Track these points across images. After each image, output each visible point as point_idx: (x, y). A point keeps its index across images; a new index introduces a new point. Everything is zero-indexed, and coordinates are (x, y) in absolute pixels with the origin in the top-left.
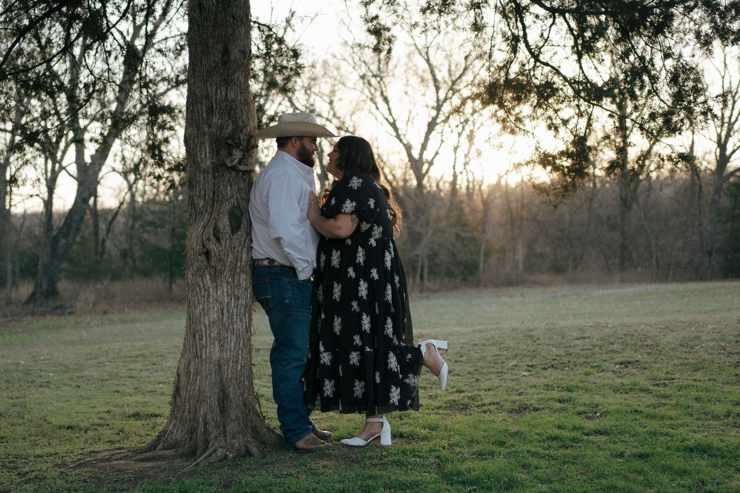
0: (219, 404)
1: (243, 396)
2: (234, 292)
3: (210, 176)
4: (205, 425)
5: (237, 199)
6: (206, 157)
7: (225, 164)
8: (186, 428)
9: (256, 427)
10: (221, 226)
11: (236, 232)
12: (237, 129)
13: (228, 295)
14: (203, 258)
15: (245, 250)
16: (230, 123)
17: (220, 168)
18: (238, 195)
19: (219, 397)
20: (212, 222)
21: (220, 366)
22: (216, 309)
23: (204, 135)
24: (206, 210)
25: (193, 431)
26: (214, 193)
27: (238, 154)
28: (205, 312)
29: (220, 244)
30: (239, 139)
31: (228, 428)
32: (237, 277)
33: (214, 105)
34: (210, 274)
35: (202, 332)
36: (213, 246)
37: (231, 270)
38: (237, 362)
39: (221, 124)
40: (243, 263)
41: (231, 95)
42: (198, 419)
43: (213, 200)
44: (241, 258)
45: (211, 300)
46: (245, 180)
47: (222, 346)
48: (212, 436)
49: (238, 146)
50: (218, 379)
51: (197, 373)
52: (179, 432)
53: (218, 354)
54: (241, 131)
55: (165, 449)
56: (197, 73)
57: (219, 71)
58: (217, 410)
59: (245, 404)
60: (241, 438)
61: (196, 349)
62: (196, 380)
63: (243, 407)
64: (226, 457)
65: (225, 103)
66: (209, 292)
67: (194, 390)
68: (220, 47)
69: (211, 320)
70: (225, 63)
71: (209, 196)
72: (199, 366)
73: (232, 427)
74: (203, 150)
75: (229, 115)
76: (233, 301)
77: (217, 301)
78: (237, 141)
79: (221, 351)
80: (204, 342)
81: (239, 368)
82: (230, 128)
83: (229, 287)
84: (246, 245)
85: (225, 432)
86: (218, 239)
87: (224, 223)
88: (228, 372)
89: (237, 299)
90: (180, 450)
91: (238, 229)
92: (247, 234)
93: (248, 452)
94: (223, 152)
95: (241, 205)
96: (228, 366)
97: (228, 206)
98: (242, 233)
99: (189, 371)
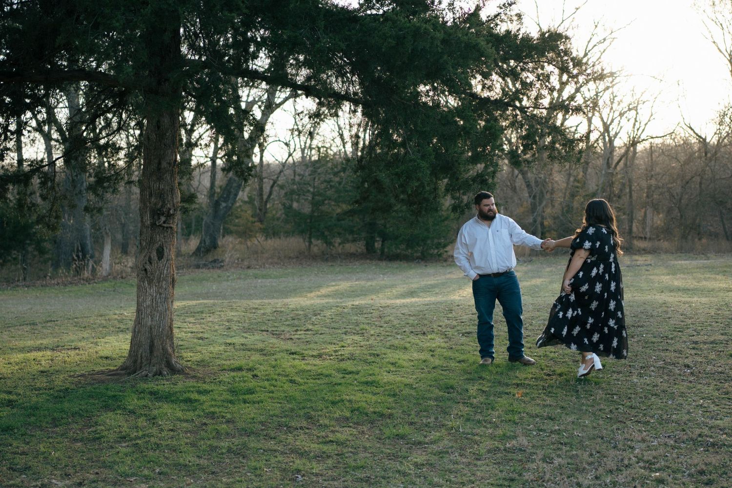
0: (149, 349)
1: (162, 344)
3: (149, 229)
4: (141, 359)
5: (162, 242)
7: (157, 223)
10: (152, 257)
11: (161, 259)
12: (164, 205)
13: (156, 292)
14: (144, 272)
17: (153, 225)
18: (163, 240)
19: (150, 344)
20: (148, 254)
21: (151, 329)
22: (150, 299)
23: (147, 207)
24: (146, 247)
25: (135, 362)
26: (151, 239)
27: (163, 219)
28: (145, 301)
29: (152, 266)
30: (164, 211)
31: (152, 361)
32: (161, 283)
33: (153, 192)
34: (148, 281)
36: (148, 267)
37: (157, 279)
38: (160, 327)
39: (156, 202)
40: (164, 276)
41: (162, 187)
42: (139, 356)
43: (150, 242)
45: (147, 294)
46: (167, 231)
47: (153, 318)
48: (143, 365)
49: (163, 214)
50: (149, 335)
51: (139, 332)
52: (130, 362)
54: (164, 207)
55: (121, 370)
57: (156, 174)
58: (148, 351)
59: (163, 349)
60: (158, 366)
62: (138, 335)
63: (161, 350)
64: (146, 376)
65: (158, 191)
66: (146, 290)
67: (137, 341)
68: (156, 161)
69: (147, 305)
70: (159, 169)
72: (140, 328)
73: (154, 361)
74: (147, 215)
75: (160, 197)
77: (150, 295)
78: (162, 212)
79: (152, 321)
80: (143, 316)
81: (161, 330)
82: (160, 204)
84: (166, 266)
85: (150, 363)
86: (151, 263)
87: (154, 255)
88: (155, 332)
89: (161, 294)
90: (128, 371)
91: (162, 257)
92: (167, 260)
93: (160, 374)
94: (156, 217)
95: (164, 245)
96: (155, 328)
97: (156, 246)
98: (164, 260)
99: (135, 331)
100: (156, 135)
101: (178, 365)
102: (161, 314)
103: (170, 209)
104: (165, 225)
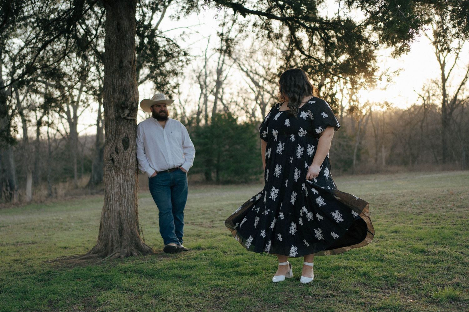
0: (119, 232)
1: (130, 228)
2: (126, 178)
3: (114, 122)
4: (112, 242)
6: (112, 113)
7: (121, 116)
8: (103, 244)
9: (137, 243)
10: (119, 147)
11: (127, 149)
12: (127, 99)
13: (123, 180)
14: (111, 162)
15: (131, 157)
16: (124, 96)
17: (118, 118)
18: (128, 132)
19: (119, 229)
20: (115, 144)
21: (120, 214)
22: (117, 186)
23: (111, 103)
24: (112, 139)
25: (106, 245)
26: (116, 131)
27: (127, 112)
28: (112, 188)
29: (119, 155)
31: (123, 244)
32: (127, 171)
33: (116, 88)
34: (115, 170)
35: (111, 198)
36: (115, 156)
37: (124, 168)
38: (128, 212)
39: (119, 97)
40: (130, 164)
41: (124, 83)
42: (109, 239)
43: (115, 134)
45: (115, 182)
46: (131, 124)
47: (121, 204)
48: (115, 247)
49: (127, 107)
50: (119, 220)
51: (108, 217)
52: (100, 246)
53: (118, 208)
54: (128, 100)
55: (93, 253)
57: (118, 71)
58: (118, 235)
59: (132, 232)
60: (129, 248)
61: (108, 206)
62: (108, 221)
63: (130, 233)
64: (120, 257)
65: (121, 87)
66: (114, 178)
68: (118, 60)
69: (115, 191)
70: (121, 67)
71: (114, 132)
72: (109, 214)
73: (125, 243)
75: (123, 92)
76: (125, 182)
77: (118, 182)
78: (126, 105)
79: (120, 207)
80: (112, 202)
81: (129, 215)
82: (124, 99)
83: (123, 176)
85: (121, 245)
86: (117, 153)
87: (120, 145)
88: (123, 217)
89: (127, 181)
90: (100, 254)
91: (128, 147)
92: (132, 150)
93: (132, 255)
94: (120, 111)
95: (129, 136)
96: (123, 213)
97: (122, 137)
98: (129, 150)
100: (117, 36)
101: (146, 247)
102: (128, 200)
103: (133, 103)
104: (129, 118)
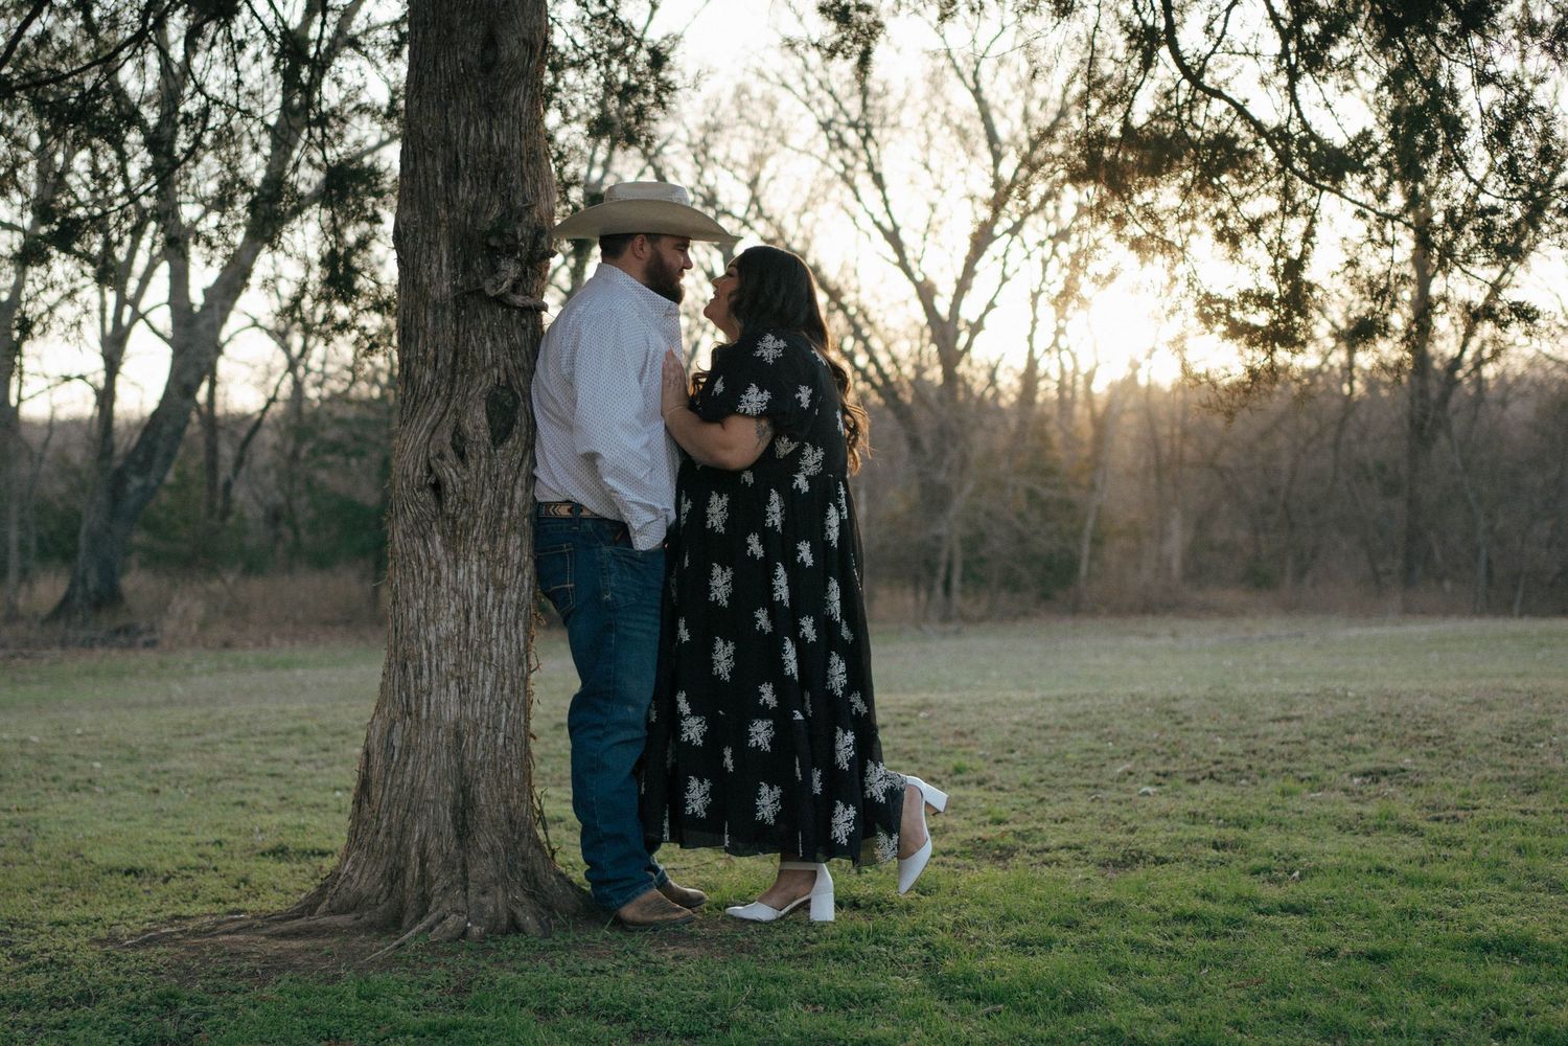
0: (454, 819)
1: (507, 802)
2: (493, 573)
3: (449, 316)
4: (422, 864)
5: (506, 369)
6: (440, 273)
7: (482, 290)
8: (381, 869)
9: (534, 872)
10: (468, 427)
11: (501, 442)
12: (512, 214)
13: (480, 579)
14: (427, 496)
15: (520, 482)
16: (496, 199)
17: (469, 298)
18: (509, 361)
19: (456, 801)
20: (450, 418)
21: (459, 736)
22: (453, 609)
23: (438, 225)
24: (438, 392)
25: (395, 876)
26: (456, 355)
27: (510, 270)
28: (429, 617)
29: (467, 467)
30: (515, 236)
31: (473, 872)
32: (501, 542)
33: (462, 162)
34: (443, 533)
35: (421, 660)
36: (449, 472)
37: (488, 525)
38: (496, 728)
39: (475, 202)
40: (516, 511)
41: (500, 139)
42: (408, 850)
43: (453, 372)
44: (512, 498)
45: (444, 590)
46: (524, 328)
47: (465, 691)
48: (437, 887)
49: (511, 251)
50: (454, 763)
51: (407, 749)
52: (365, 876)
53: (454, 709)
54: (520, 219)
55: (332, 912)
56: (426, 89)
57: (475, 83)
58: (449, 831)
59: (510, 821)
60: (500, 894)
61: (408, 696)
62: (406, 764)
63: (506, 828)
64: (464, 933)
65: (485, 157)
66: (439, 573)
67: (400, 786)
68: (478, 31)
69: (443, 633)
70: (487, 68)
71: (445, 360)
72: (413, 735)
73: (482, 869)
74: (435, 258)
75: (494, 182)
76: (491, 593)
77: (456, 591)
78: (511, 241)
79: (462, 703)
80: (425, 682)
81: (500, 741)
82: (496, 211)
83: (483, 563)
84: (523, 471)
85: (467, 879)
86: (462, 456)
87: (477, 420)
88: (476, 750)
89: (501, 588)
90: (366, 917)
91: (507, 434)
93: (515, 927)
94: (479, 264)
95: (515, 383)
96: (477, 736)
97: (485, 383)
98: (514, 444)
99: (390, 745)
102: (500, 674)
